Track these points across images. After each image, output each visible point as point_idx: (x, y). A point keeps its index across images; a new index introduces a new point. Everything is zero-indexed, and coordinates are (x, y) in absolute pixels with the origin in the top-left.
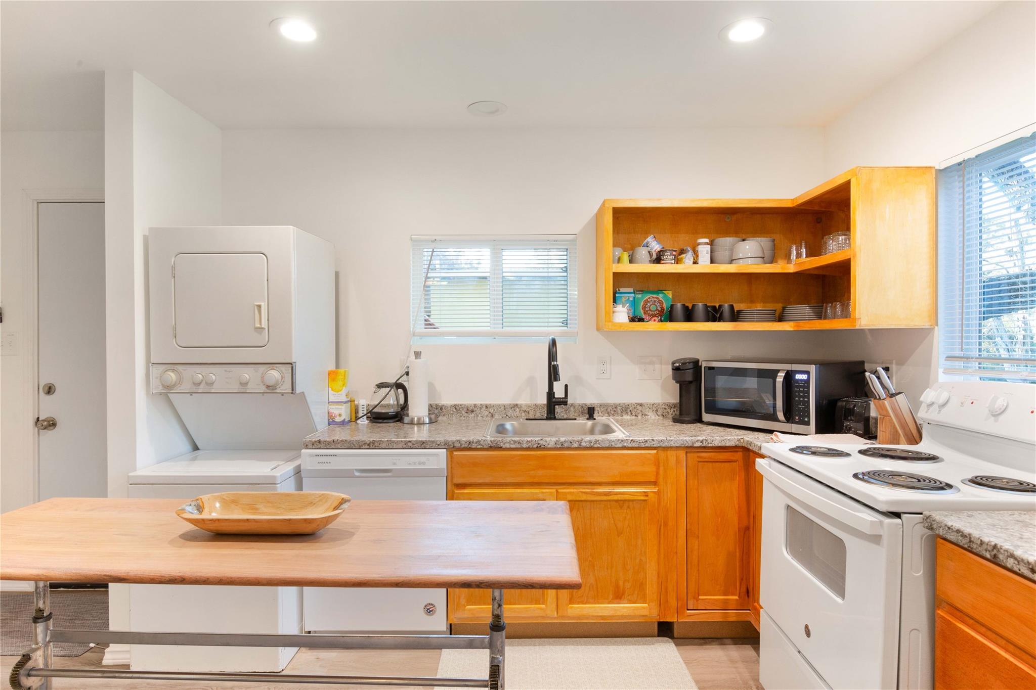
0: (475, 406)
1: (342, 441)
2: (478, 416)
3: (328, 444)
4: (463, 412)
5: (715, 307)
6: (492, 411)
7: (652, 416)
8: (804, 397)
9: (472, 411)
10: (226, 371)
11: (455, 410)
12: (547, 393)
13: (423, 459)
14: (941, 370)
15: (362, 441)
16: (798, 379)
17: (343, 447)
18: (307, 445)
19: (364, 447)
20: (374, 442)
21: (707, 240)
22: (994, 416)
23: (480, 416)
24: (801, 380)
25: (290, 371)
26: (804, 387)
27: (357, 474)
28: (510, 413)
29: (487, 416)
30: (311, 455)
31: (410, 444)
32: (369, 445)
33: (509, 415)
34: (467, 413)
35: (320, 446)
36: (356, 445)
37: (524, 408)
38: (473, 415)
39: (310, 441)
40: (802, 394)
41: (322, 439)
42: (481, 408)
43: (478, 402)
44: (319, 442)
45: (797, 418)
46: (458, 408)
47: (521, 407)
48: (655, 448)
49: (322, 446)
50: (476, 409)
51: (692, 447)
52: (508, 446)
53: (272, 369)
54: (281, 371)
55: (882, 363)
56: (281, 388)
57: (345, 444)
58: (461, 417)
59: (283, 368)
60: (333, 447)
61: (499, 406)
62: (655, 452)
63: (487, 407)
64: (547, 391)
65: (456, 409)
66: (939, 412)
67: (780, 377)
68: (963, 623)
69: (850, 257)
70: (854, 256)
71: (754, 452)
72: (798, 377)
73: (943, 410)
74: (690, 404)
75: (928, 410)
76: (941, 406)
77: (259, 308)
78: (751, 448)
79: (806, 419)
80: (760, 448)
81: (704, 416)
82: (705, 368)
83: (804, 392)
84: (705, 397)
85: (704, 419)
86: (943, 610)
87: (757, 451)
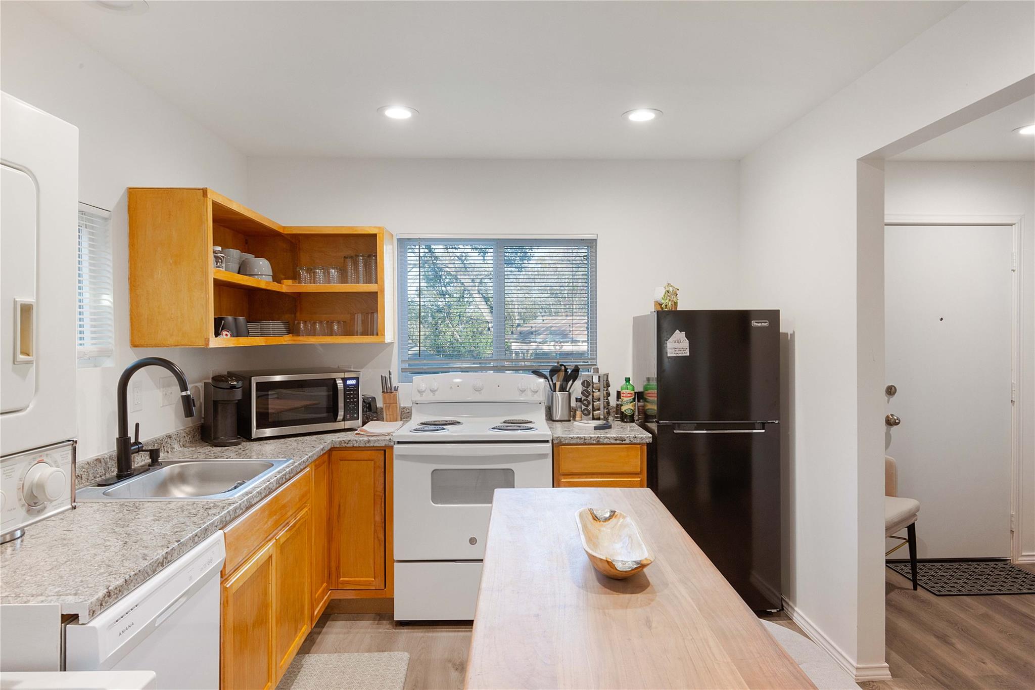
1: (135, 575)
3: (120, 591)
8: (353, 398)
12: (117, 439)
13: (209, 555)
14: (400, 370)
15: (156, 561)
16: (349, 384)
19: (158, 570)
20: (167, 556)
24: (351, 385)
25: (70, 459)
26: (353, 390)
27: (157, 623)
30: (110, 627)
35: (109, 601)
36: (150, 572)
39: (98, 600)
40: (352, 396)
44: (109, 594)
45: (348, 416)
49: (112, 600)
53: (39, 463)
56: (54, 503)
57: (139, 579)
59: (58, 454)
60: (125, 593)
62: (309, 468)
64: (118, 436)
66: (434, 394)
67: (340, 384)
68: (579, 478)
69: (376, 291)
70: (383, 291)
71: (353, 448)
72: (349, 382)
73: (436, 393)
74: (227, 422)
75: (422, 395)
76: (433, 391)
77: (26, 310)
78: (350, 445)
79: (355, 416)
80: (369, 441)
81: (255, 432)
82: (257, 384)
83: (353, 394)
84: (257, 413)
85: (254, 436)
86: (564, 478)
87: (361, 445)
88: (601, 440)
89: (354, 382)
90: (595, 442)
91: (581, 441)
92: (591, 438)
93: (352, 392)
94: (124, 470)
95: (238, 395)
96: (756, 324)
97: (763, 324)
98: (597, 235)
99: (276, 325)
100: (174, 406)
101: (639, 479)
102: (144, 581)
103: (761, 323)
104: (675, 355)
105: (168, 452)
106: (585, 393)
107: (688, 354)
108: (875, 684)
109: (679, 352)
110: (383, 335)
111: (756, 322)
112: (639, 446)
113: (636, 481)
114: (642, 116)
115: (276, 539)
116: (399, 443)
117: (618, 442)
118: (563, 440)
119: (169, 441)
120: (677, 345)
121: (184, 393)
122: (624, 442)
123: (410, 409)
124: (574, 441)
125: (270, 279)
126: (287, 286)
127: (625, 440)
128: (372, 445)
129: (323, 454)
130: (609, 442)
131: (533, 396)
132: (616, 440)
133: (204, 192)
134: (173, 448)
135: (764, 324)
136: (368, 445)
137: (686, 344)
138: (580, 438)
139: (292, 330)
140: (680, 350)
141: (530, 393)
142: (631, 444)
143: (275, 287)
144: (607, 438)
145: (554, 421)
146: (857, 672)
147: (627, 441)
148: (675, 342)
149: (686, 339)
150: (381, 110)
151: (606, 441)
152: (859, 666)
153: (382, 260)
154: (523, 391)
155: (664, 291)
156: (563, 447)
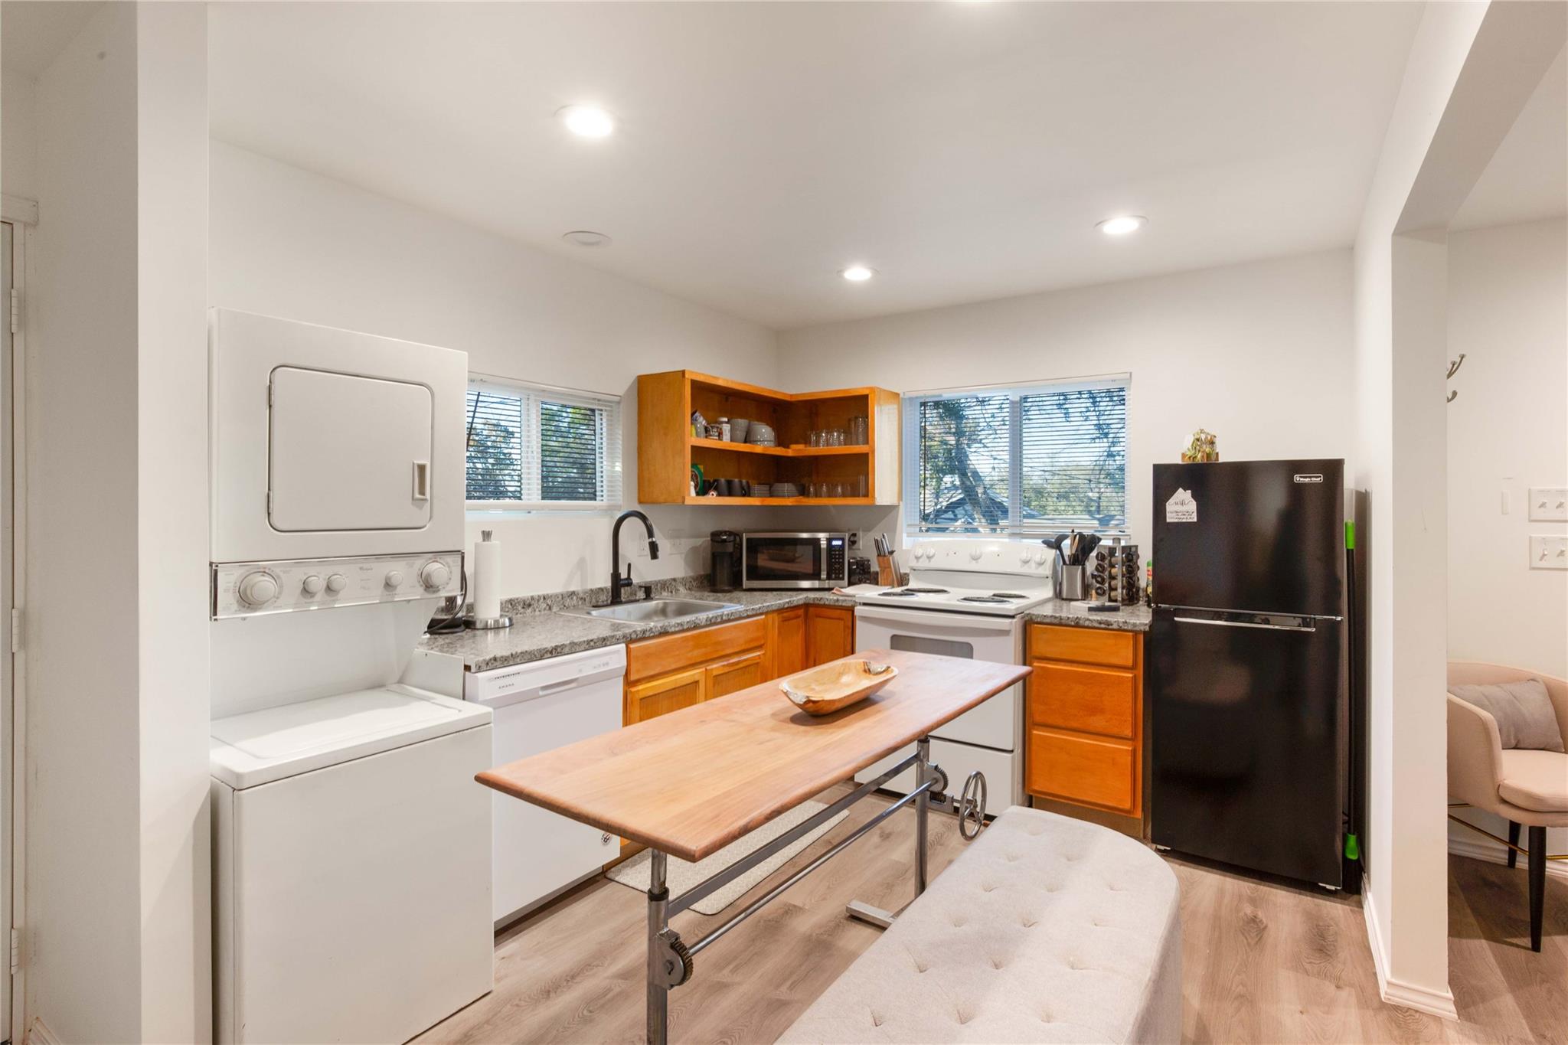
0: (532, 598)
1: (521, 653)
2: (535, 611)
3: (506, 660)
4: (520, 608)
5: (709, 481)
6: (549, 603)
7: (682, 589)
8: (839, 558)
9: (530, 605)
10: (361, 568)
11: (510, 606)
12: (611, 573)
13: (605, 659)
14: (904, 535)
15: (544, 649)
17: (523, 661)
18: (480, 667)
19: (546, 656)
20: (556, 648)
21: (726, 419)
22: (975, 560)
23: (537, 610)
24: (837, 545)
25: (460, 563)
26: (839, 551)
27: (541, 693)
28: (568, 602)
29: (545, 609)
30: (490, 680)
31: (592, 644)
32: (551, 652)
33: (567, 605)
34: (523, 608)
35: (496, 664)
36: (537, 655)
37: (581, 595)
38: (530, 609)
39: (484, 660)
40: (837, 557)
41: (499, 654)
42: (538, 601)
43: (535, 593)
44: (495, 659)
45: (829, 576)
46: (513, 603)
47: (578, 594)
48: (761, 614)
49: (498, 664)
50: (533, 602)
51: (783, 609)
52: (673, 629)
53: (434, 562)
54: (447, 563)
55: (849, 530)
56: (447, 589)
57: (525, 657)
58: (517, 614)
59: (449, 559)
60: (511, 663)
61: (556, 596)
62: (763, 617)
63: (544, 598)
64: (612, 571)
65: (511, 604)
66: (930, 561)
67: (824, 544)
68: (1054, 664)
69: (866, 452)
70: (873, 452)
71: (824, 606)
72: (835, 543)
73: (933, 560)
74: (724, 574)
75: (918, 561)
76: (929, 558)
77: (422, 469)
78: (822, 602)
79: (841, 576)
80: (838, 600)
81: (746, 584)
82: (748, 540)
83: (839, 555)
84: (747, 566)
85: (744, 587)
86: (1038, 662)
87: (832, 603)
88: (1081, 622)
89: (839, 543)
90: (1073, 623)
91: (1056, 621)
92: (1068, 618)
93: (837, 553)
94: (616, 599)
95: (730, 548)
96: (1301, 479)
97: (1313, 479)
98: (1131, 373)
99: (787, 487)
100: (683, 556)
101: (1131, 675)
102: (531, 660)
103: (1310, 477)
104: (1176, 521)
105: (672, 592)
106: (1100, 568)
107: (1195, 520)
108: (1417, 1015)
109: (1182, 517)
110: (873, 497)
111: (1301, 477)
112: (1131, 634)
113: (1127, 677)
114: (1121, 226)
115: (706, 670)
116: (865, 604)
117: (1103, 626)
118: (1034, 617)
119: (674, 583)
120: (1179, 508)
121: (650, 540)
122: (1110, 627)
123: (907, 575)
124: (1048, 620)
125: (772, 444)
126: (795, 450)
127: (1112, 625)
128: (840, 604)
129: (787, 608)
130: (1090, 625)
131: (1037, 568)
132: (1100, 623)
133: (683, 372)
134: (678, 590)
135: (1315, 479)
136: (836, 604)
137: (1192, 506)
138: (1055, 617)
139: (803, 492)
140: (1184, 515)
141: (1033, 565)
142: (1120, 630)
143: (780, 451)
144: (1089, 620)
145: (1063, 599)
146: (1388, 988)
147: (1115, 626)
148: (1177, 504)
149: (1192, 500)
150: (840, 272)
151: (1087, 623)
152: (1394, 981)
153: (873, 420)
154: (1026, 562)
155: (1192, 439)
156: (1036, 625)
